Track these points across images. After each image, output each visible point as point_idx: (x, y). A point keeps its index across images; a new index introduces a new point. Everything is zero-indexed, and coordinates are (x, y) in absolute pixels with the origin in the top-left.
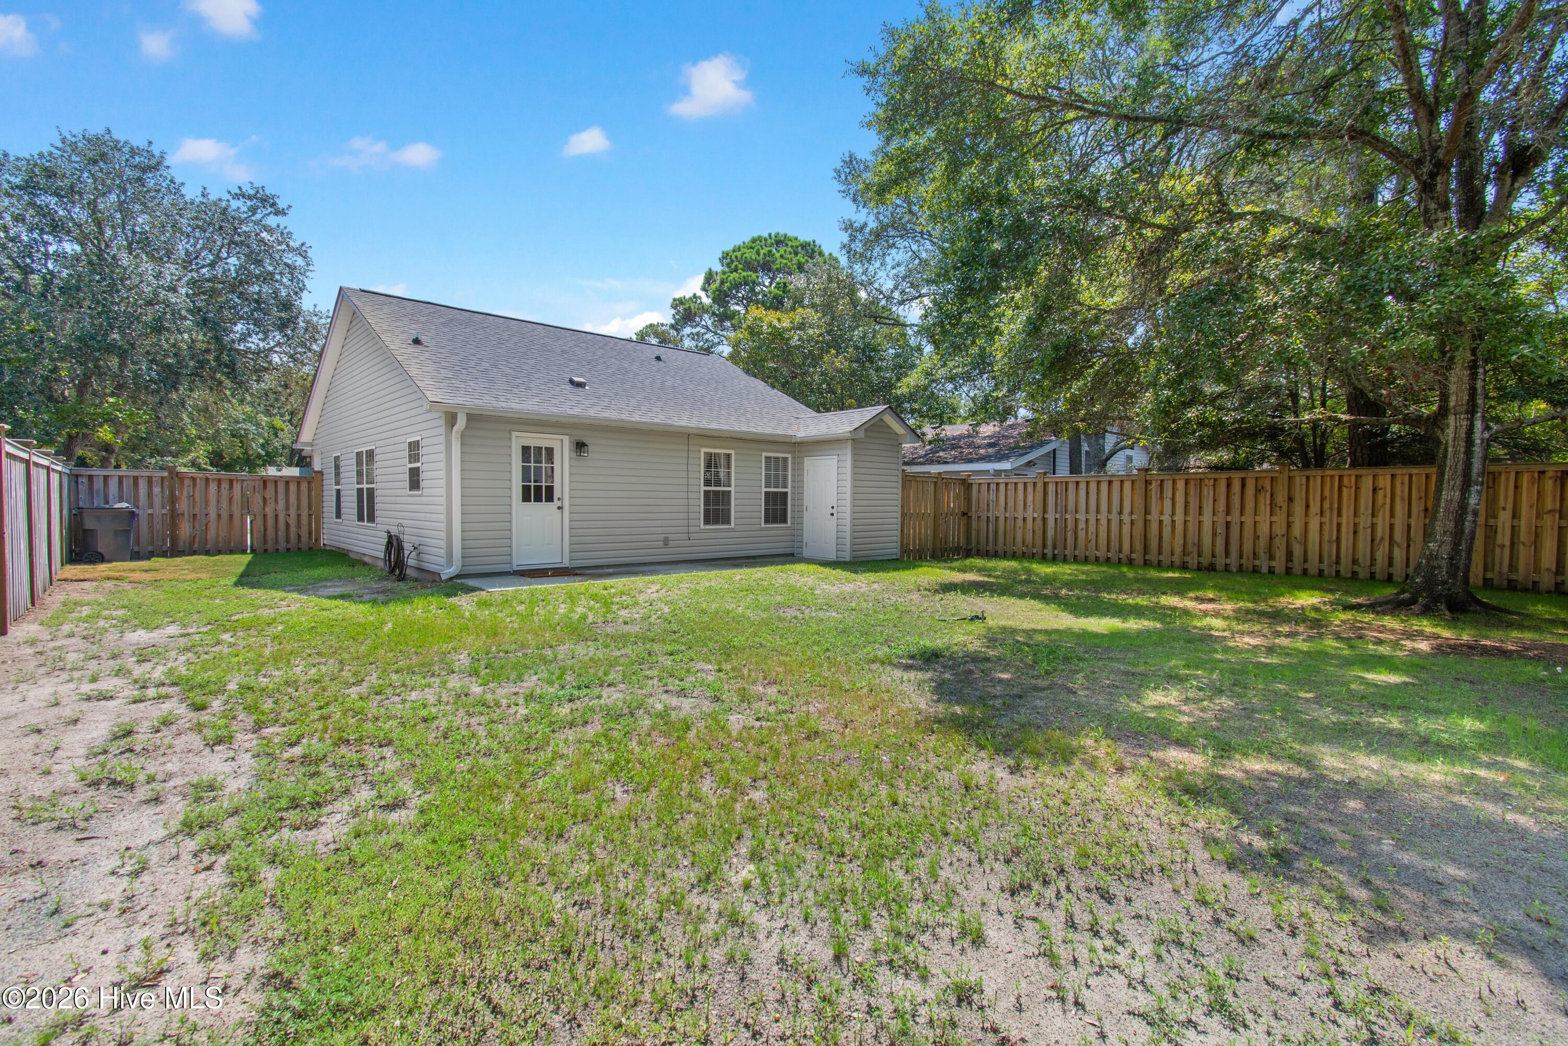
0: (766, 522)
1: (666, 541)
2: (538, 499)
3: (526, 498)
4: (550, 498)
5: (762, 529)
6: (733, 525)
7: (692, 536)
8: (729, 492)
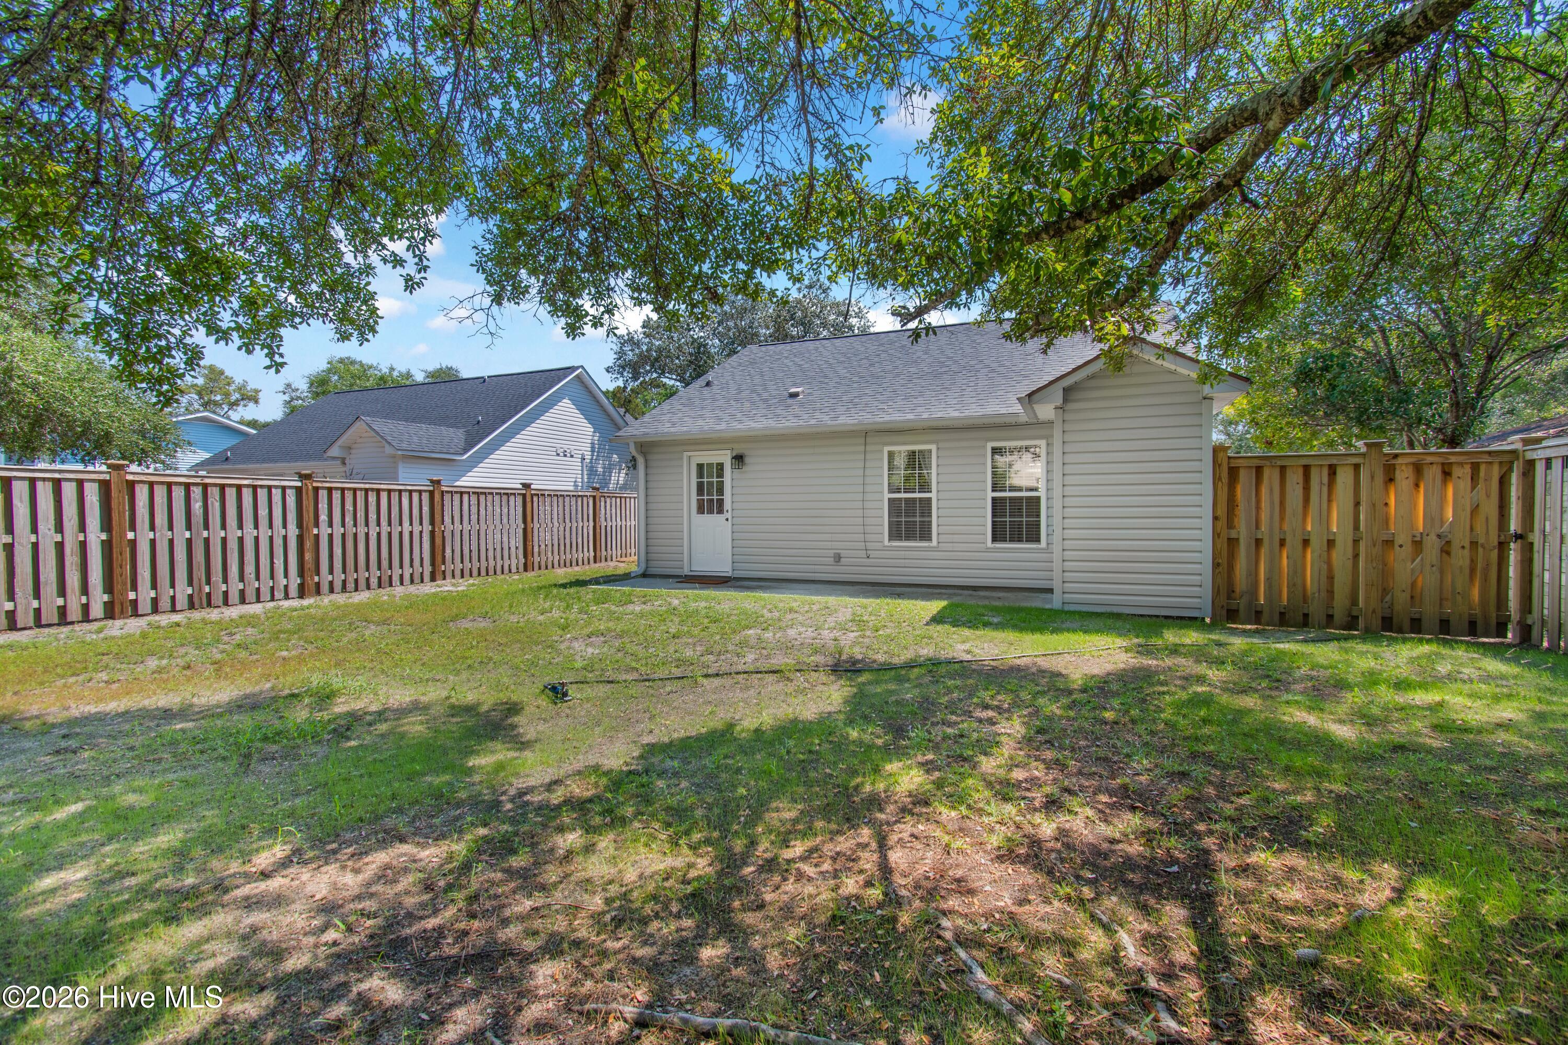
0: (994, 539)
1: (838, 558)
2: (711, 512)
3: (701, 510)
4: (720, 511)
5: (988, 550)
6: (934, 542)
7: (873, 554)
8: (930, 499)
